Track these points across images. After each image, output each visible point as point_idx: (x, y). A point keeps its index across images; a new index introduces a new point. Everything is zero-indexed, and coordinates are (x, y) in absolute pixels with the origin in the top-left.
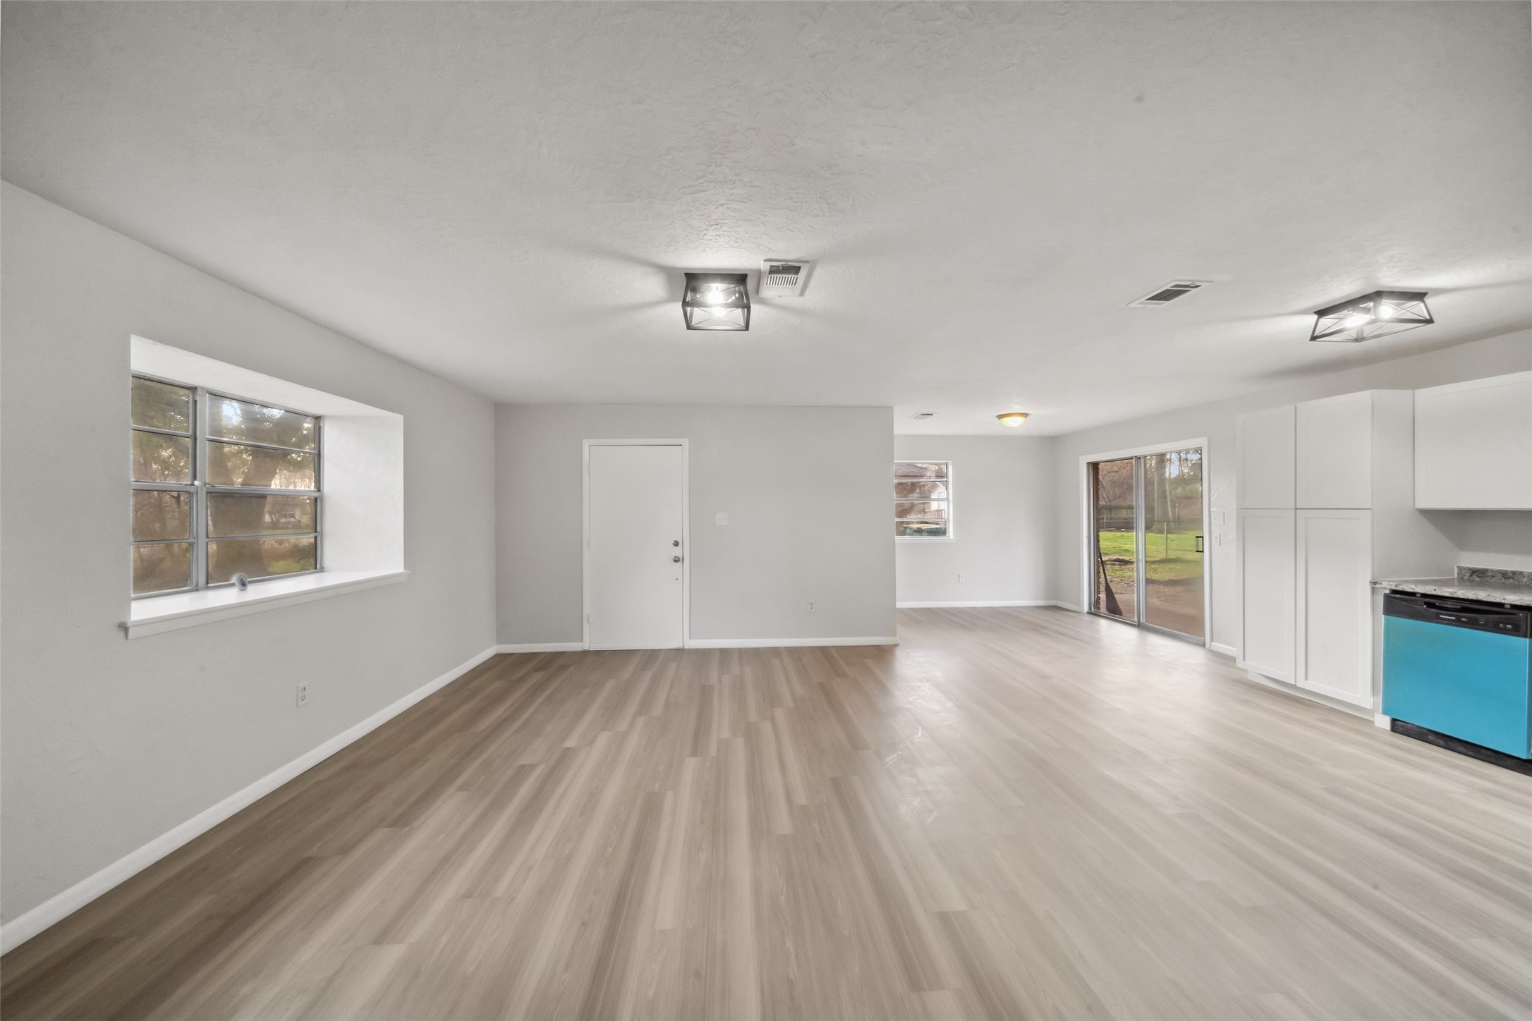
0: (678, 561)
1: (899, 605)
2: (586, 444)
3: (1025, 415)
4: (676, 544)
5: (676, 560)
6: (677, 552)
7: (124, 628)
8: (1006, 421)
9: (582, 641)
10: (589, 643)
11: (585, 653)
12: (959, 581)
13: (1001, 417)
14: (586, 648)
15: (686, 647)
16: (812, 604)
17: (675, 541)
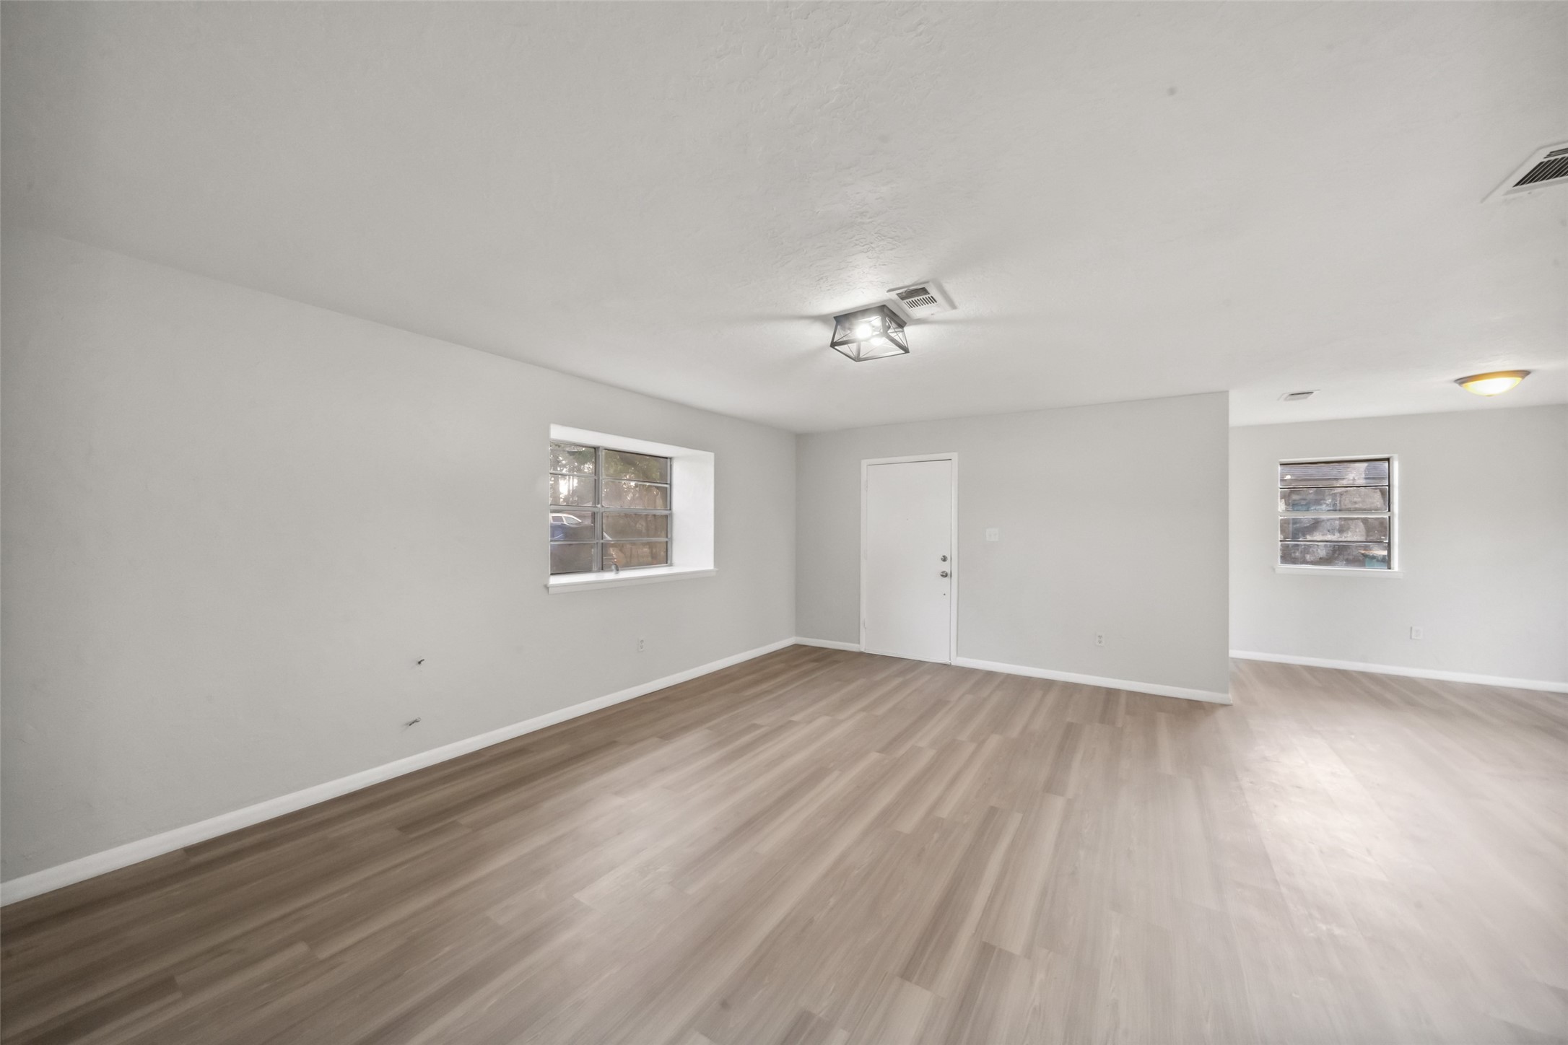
0: (946, 576)
1: (1234, 653)
2: (864, 463)
3: (1525, 373)
4: (944, 559)
5: (945, 575)
6: (945, 567)
7: (547, 587)
8: (1471, 386)
9: (859, 643)
10: (864, 646)
11: (861, 654)
12: (1411, 638)
13: (1462, 381)
14: (863, 650)
15: (952, 664)
16: (1100, 637)
17: (944, 556)
